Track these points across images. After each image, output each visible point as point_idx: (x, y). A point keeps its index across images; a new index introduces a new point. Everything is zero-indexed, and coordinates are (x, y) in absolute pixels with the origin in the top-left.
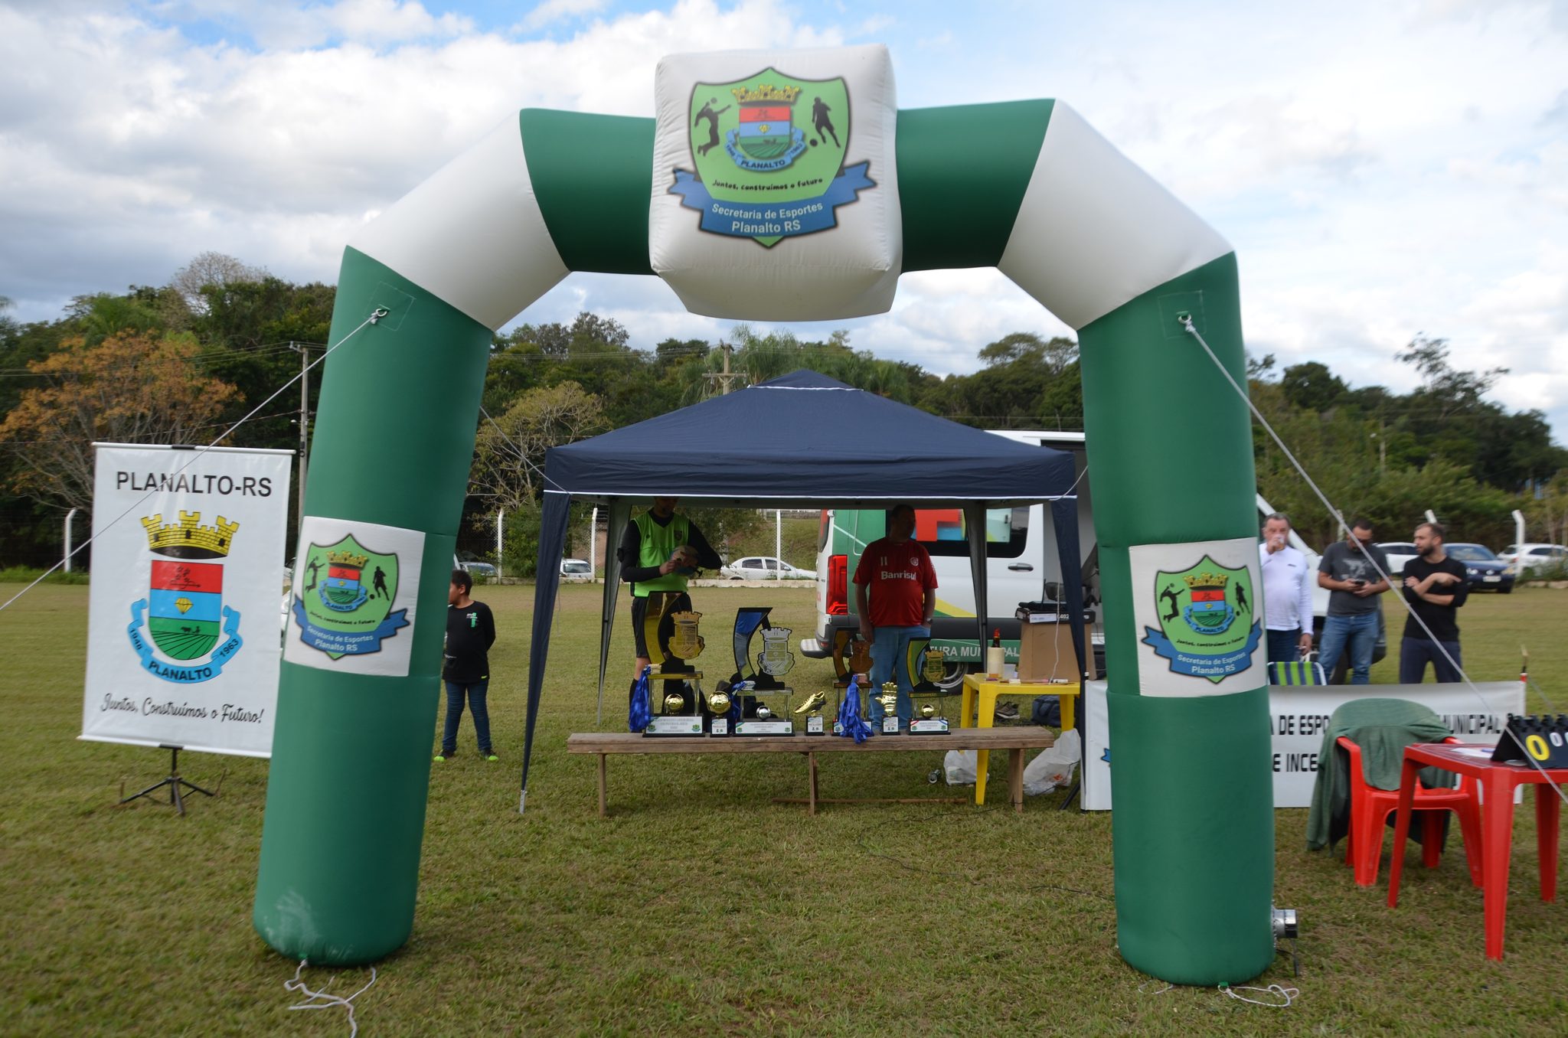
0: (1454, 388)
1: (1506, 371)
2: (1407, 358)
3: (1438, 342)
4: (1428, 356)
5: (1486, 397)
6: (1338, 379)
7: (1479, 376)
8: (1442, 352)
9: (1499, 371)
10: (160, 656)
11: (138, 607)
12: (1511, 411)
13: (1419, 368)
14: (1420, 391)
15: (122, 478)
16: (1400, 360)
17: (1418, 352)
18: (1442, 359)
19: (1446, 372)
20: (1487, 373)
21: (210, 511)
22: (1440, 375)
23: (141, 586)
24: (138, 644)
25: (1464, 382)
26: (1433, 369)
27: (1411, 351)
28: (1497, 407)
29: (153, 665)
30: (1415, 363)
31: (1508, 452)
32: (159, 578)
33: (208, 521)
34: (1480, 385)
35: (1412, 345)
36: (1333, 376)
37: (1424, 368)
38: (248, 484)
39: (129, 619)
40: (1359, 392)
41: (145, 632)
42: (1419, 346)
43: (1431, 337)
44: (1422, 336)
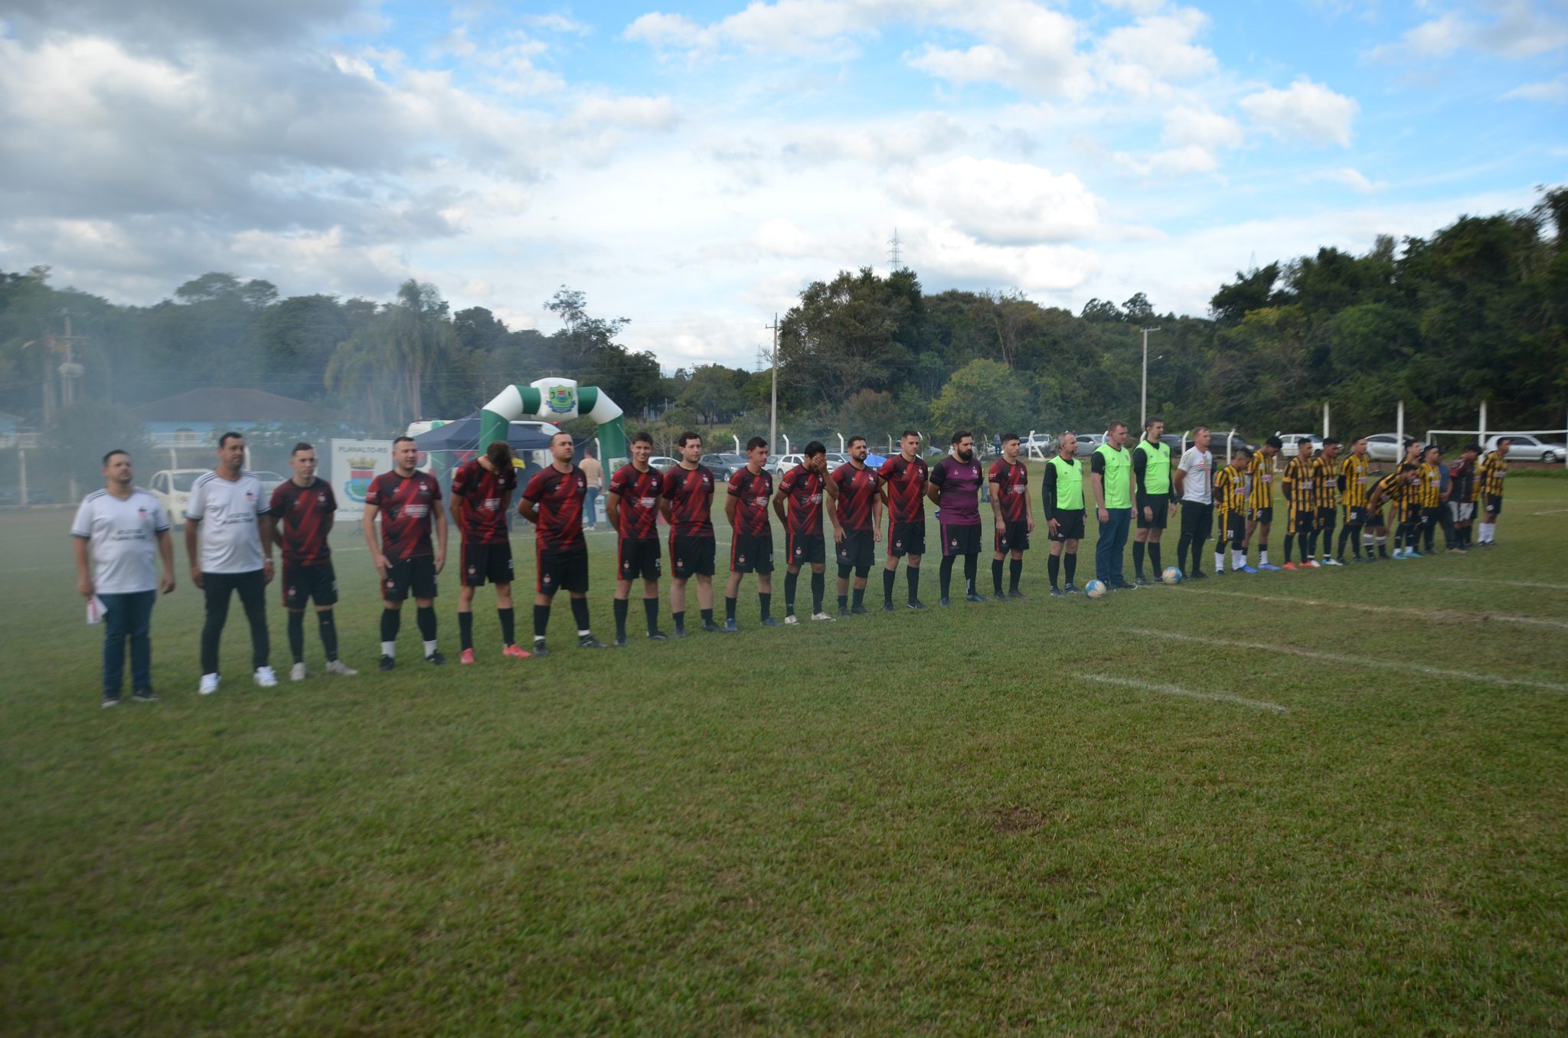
0: (591, 331)
1: (627, 321)
2: (553, 307)
3: (577, 294)
4: (570, 305)
5: (614, 341)
6: (499, 321)
7: (608, 324)
8: (581, 302)
9: (623, 320)
10: (355, 496)
11: (347, 483)
12: (631, 351)
13: (563, 315)
14: (563, 333)
15: (341, 448)
16: (548, 308)
17: (562, 302)
18: (581, 309)
19: (584, 319)
20: (614, 322)
21: (369, 457)
22: (579, 321)
23: (348, 477)
24: (348, 493)
25: (598, 328)
26: (573, 317)
27: (557, 301)
28: (622, 348)
29: (354, 499)
30: (560, 311)
31: (631, 384)
32: (354, 475)
33: (368, 459)
34: (609, 331)
35: (556, 297)
36: (496, 320)
37: (567, 316)
38: (380, 450)
39: (344, 487)
40: (517, 334)
41: (350, 490)
42: (562, 298)
43: (572, 289)
44: (564, 289)
